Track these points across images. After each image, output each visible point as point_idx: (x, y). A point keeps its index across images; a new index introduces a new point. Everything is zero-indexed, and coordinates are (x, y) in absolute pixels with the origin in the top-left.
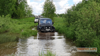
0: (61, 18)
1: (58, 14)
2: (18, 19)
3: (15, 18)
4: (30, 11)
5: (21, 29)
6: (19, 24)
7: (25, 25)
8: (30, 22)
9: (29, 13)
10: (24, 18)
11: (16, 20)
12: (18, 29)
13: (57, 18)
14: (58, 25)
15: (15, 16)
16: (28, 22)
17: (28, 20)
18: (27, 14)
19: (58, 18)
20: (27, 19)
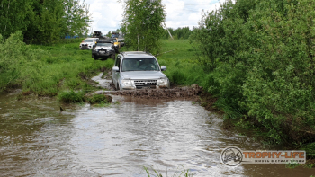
0: (181, 41)
1: (171, 30)
2: (44, 44)
3: (34, 43)
4: (83, 20)
5: (58, 78)
6: (50, 62)
7: (68, 64)
8: (85, 57)
9: (79, 26)
10: (64, 42)
11: (41, 50)
12: (48, 81)
13: (167, 41)
14: (176, 65)
15: (35, 37)
16: (78, 57)
17: (75, 50)
18: (74, 28)
19: (172, 40)
20: (72, 45)
